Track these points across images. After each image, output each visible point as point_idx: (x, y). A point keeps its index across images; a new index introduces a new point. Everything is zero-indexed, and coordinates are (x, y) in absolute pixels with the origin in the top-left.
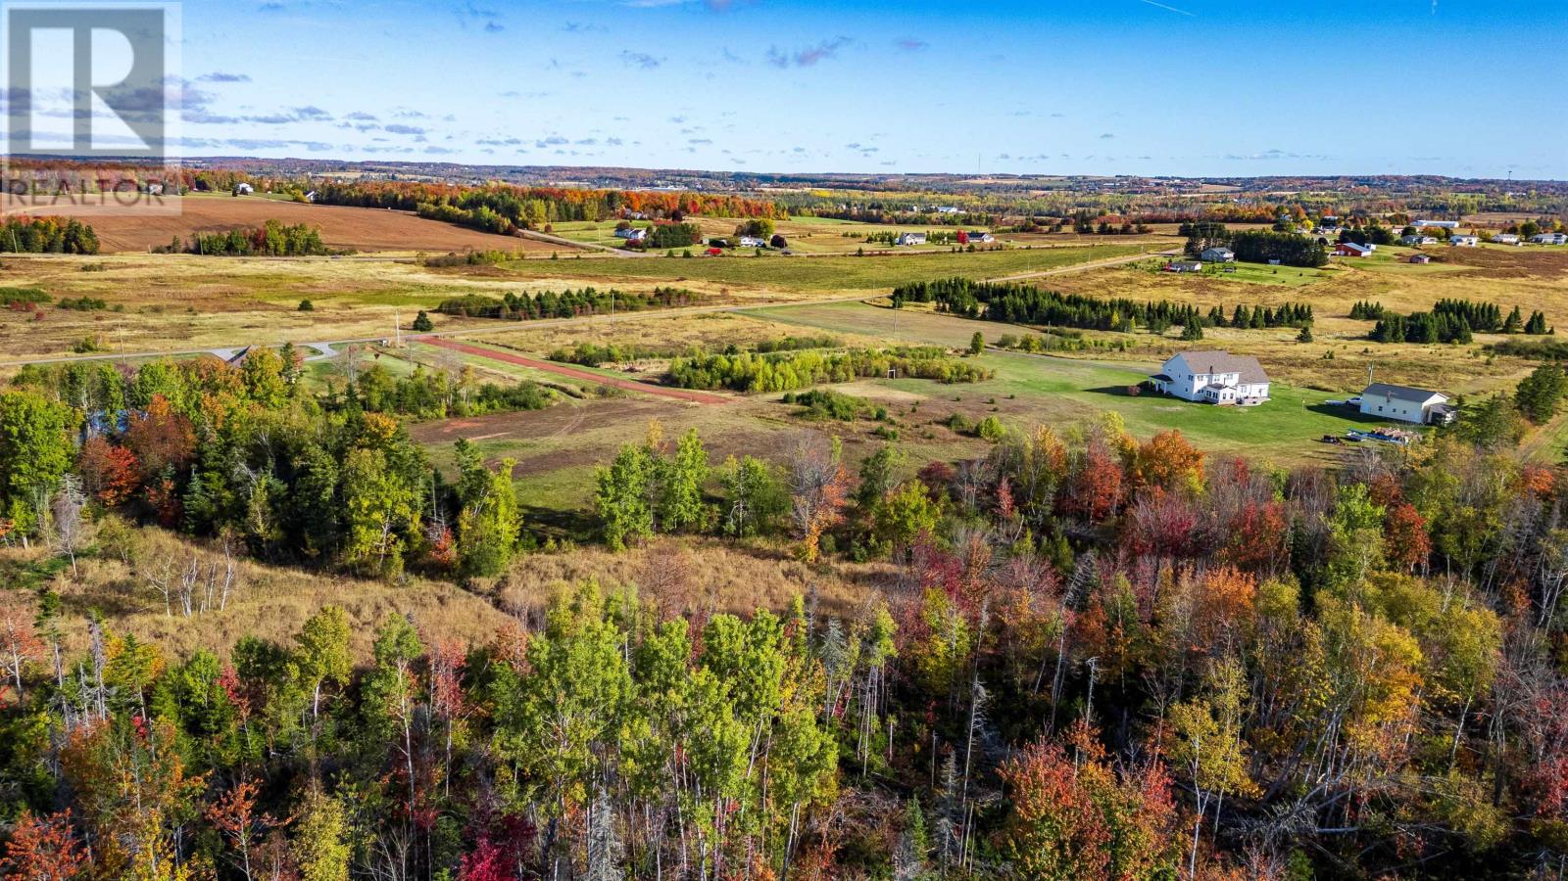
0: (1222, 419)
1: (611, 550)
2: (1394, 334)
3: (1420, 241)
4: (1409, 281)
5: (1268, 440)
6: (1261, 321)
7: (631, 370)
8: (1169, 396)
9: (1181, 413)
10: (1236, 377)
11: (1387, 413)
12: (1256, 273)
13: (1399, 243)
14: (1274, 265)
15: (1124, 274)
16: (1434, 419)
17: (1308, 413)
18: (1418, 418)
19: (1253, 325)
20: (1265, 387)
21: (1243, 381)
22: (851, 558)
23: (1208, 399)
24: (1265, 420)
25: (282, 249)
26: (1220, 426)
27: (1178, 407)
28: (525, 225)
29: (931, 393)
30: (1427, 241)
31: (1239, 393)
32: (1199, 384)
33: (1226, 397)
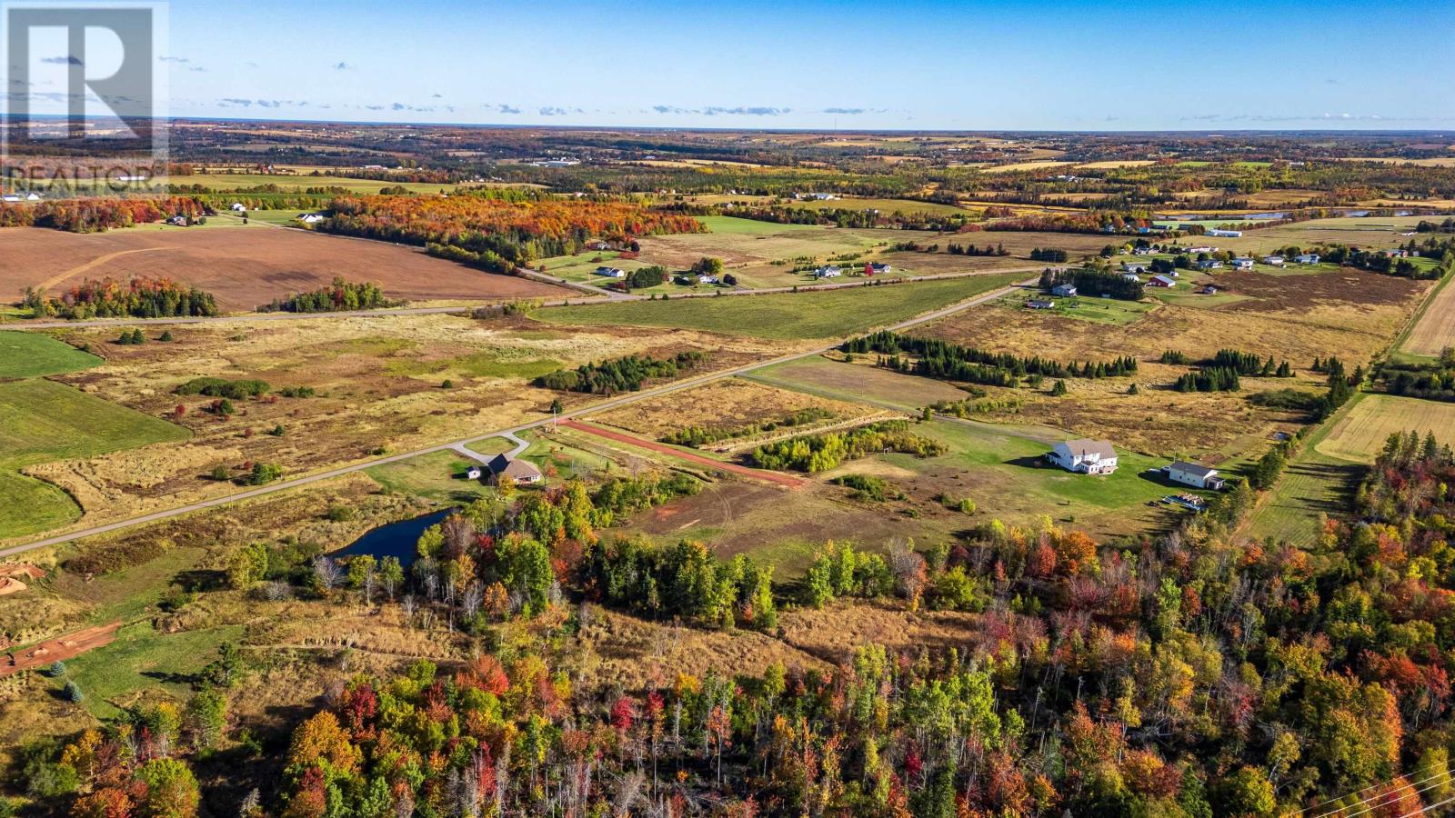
0: (1094, 488)
1: (817, 608)
2: (1191, 384)
3: (1211, 265)
4: (1202, 317)
5: (1119, 505)
6: (1102, 371)
7: (720, 451)
8: (1058, 467)
9: (1068, 482)
10: (1098, 455)
11: (1184, 480)
12: (1093, 309)
13: (1196, 269)
14: (1106, 300)
15: (997, 312)
16: (1209, 486)
17: (1140, 479)
18: (1201, 485)
19: (1098, 376)
20: (1115, 460)
21: (1102, 458)
22: (933, 608)
23: (1081, 471)
24: (1117, 487)
25: (356, 304)
26: (1092, 493)
27: (1065, 478)
28: (522, 265)
29: (918, 469)
30: (1216, 266)
31: (1101, 465)
32: (1077, 461)
33: (1093, 470)
